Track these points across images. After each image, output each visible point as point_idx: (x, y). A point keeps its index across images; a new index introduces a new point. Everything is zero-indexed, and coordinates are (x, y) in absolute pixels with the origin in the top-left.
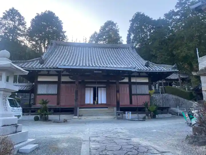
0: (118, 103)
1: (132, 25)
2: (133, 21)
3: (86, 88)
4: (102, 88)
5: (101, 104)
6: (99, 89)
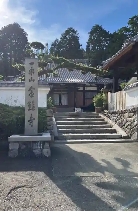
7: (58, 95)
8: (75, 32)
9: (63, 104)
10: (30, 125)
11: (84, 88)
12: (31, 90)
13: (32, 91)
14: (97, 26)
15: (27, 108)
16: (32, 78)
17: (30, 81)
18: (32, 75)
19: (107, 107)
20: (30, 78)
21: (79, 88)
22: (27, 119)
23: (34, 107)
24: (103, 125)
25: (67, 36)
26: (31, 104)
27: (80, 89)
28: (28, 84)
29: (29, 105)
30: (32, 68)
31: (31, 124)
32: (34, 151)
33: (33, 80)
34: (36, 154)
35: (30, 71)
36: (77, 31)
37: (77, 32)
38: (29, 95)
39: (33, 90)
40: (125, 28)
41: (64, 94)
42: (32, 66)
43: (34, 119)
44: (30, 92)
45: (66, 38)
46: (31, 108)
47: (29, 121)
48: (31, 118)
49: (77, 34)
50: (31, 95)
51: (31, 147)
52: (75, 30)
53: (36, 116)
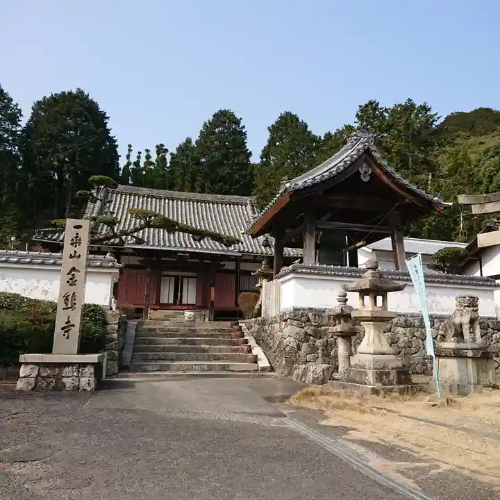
0: (212, 303)
3: (163, 279)
4: (190, 279)
5: (188, 305)
6: (185, 281)
7: (173, 279)
8: (237, 122)
9: (184, 302)
10: (64, 335)
11: (237, 266)
12: (73, 273)
13: (73, 275)
14: (288, 114)
15: (61, 306)
16: (75, 252)
17: (71, 257)
18: (76, 247)
20: (73, 253)
21: (224, 265)
22: (59, 324)
23: (75, 304)
25: (217, 130)
26: (70, 298)
27: (227, 267)
28: (67, 263)
29: (66, 300)
30: (77, 234)
31: (66, 334)
32: (65, 380)
33: (77, 255)
34: (68, 384)
35: (73, 240)
36: (241, 119)
37: (242, 123)
38: (68, 282)
39: (76, 274)
41: (189, 277)
42: (78, 231)
43: (73, 325)
44: (70, 276)
45: (213, 133)
46: (69, 306)
47: (62, 329)
48: (66, 323)
49: (241, 125)
50: (72, 282)
51: (60, 372)
52: (238, 117)
53: (76, 319)
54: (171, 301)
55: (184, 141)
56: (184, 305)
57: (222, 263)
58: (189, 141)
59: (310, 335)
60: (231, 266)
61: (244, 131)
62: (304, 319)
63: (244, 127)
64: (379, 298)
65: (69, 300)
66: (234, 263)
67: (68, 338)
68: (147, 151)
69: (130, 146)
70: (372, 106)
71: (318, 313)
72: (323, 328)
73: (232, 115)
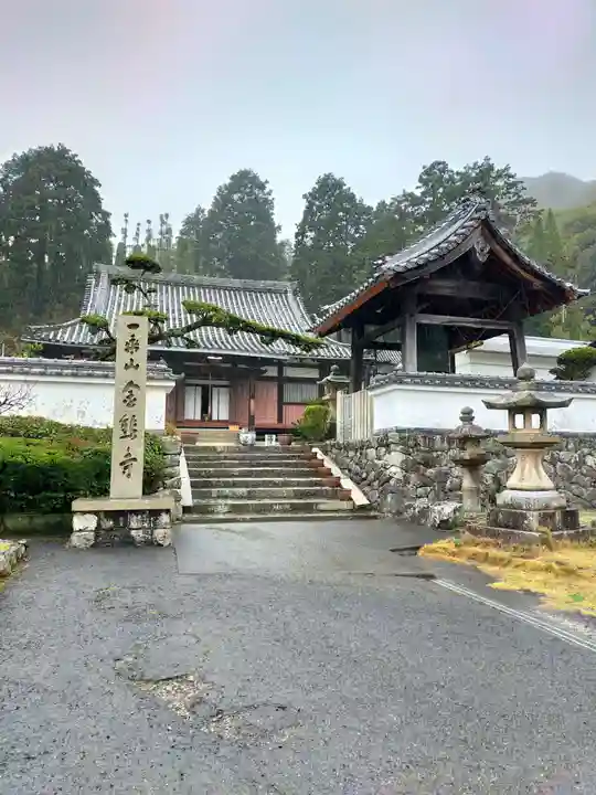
0: (252, 419)
1: (309, 211)
2: (312, 197)
3: (188, 388)
4: (221, 389)
5: (218, 421)
6: (215, 390)
7: (200, 389)
8: (262, 187)
9: (215, 418)
10: (124, 473)
11: (281, 371)
12: (130, 389)
13: (131, 392)
14: (328, 177)
15: (117, 433)
16: (132, 360)
17: (127, 367)
18: (132, 353)
19: (332, 433)
20: (128, 362)
21: (266, 371)
22: (117, 457)
23: (135, 430)
24: (311, 479)
25: (236, 197)
26: (128, 422)
27: (269, 374)
28: (123, 376)
29: (122, 427)
30: (133, 336)
31: (127, 471)
32: (133, 533)
33: (135, 364)
34: (138, 539)
35: (127, 344)
36: (267, 182)
37: (268, 187)
38: (125, 401)
39: (135, 391)
40: (410, 197)
42: (133, 331)
43: (135, 459)
44: (127, 394)
45: (232, 201)
46: (128, 433)
47: (121, 464)
48: (126, 456)
49: (266, 191)
50: (130, 401)
51: (126, 524)
52: (262, 180)
53: (139, 451)
54: (198, 417)
55: (194, 211)
56: (215, 421)
57: (263, 369)
58: (200, 211)
59: (420, 463)
60: (272, 372)
61: (270, 198)
62: (411, 443)
63: (269, 194)
64: (536, 418)
65: (128, 426)
66: (276, 368)
67: (129, 475)
68: (149, 222)
69: (126, 216)
70: (440, 167)
71: (429, 434)
72: (435, 454)
73: (255, 177)
